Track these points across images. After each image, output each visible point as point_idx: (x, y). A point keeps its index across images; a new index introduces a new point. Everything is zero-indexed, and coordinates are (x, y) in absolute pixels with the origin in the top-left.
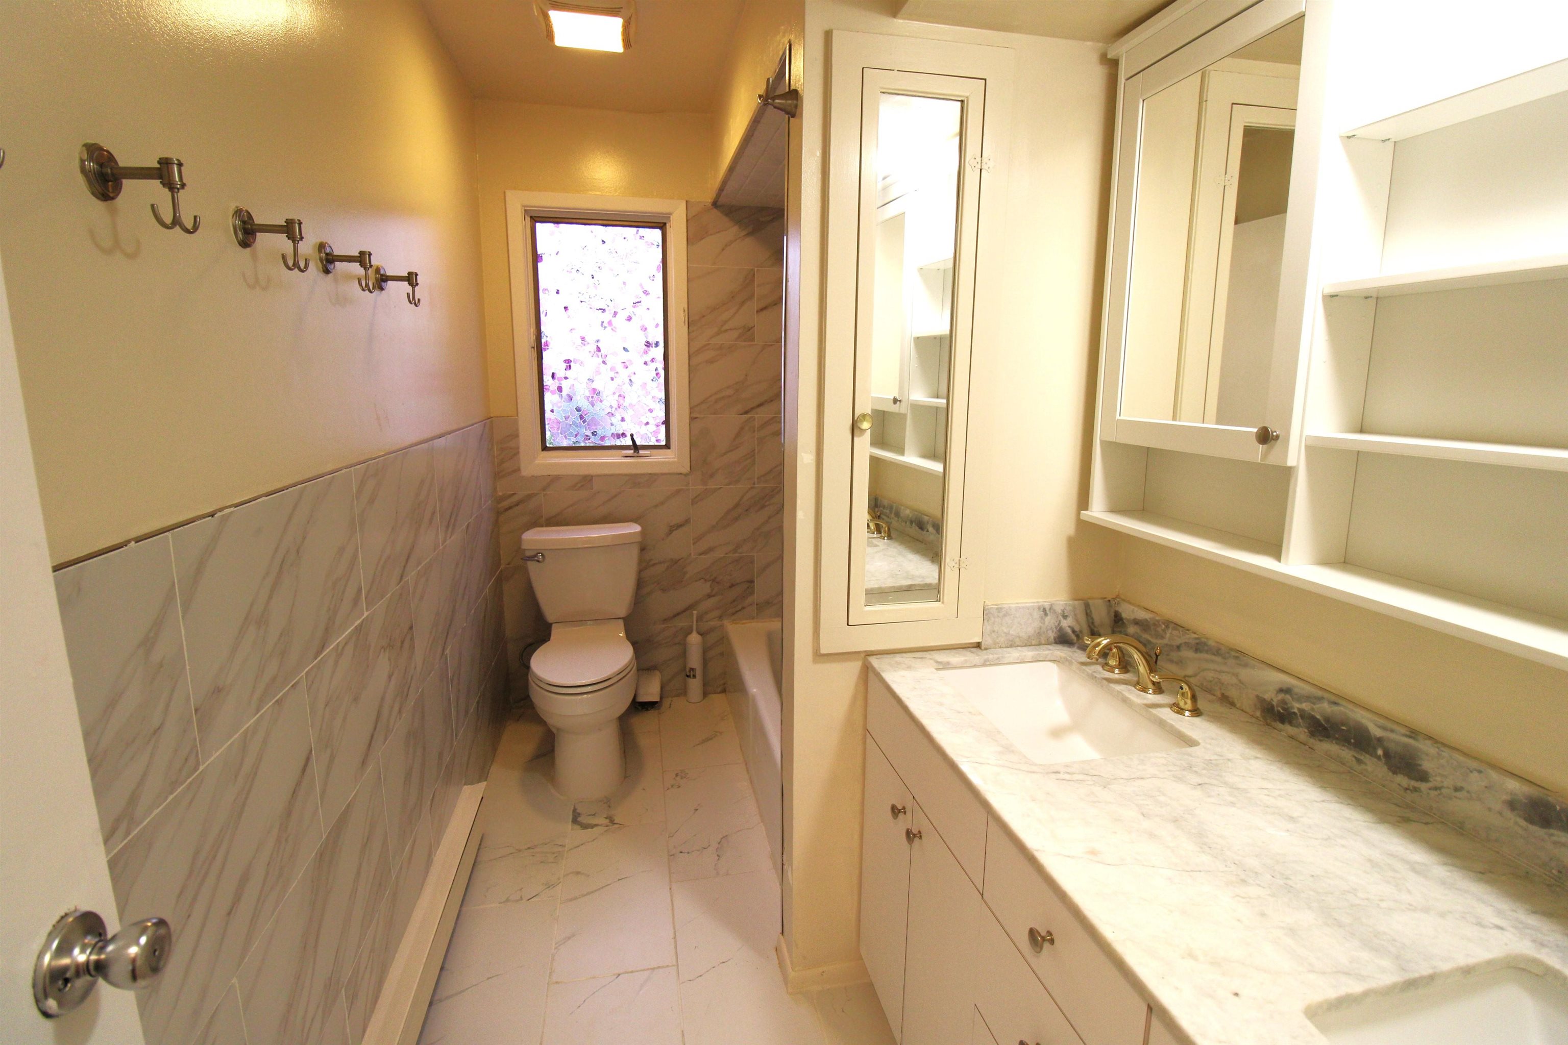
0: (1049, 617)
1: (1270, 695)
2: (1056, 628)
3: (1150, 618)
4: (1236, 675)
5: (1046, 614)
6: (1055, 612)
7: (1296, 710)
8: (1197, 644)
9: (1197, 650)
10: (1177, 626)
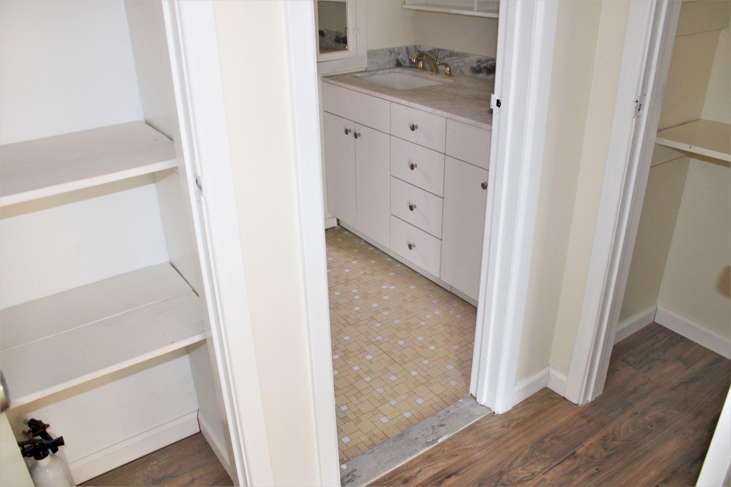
0: (393, 54)
1: (475, 65)
2: (396, 59)
3: (432, 49)
4: (464, 61)
5: (391, 53)
6: (395, 52)
7: (482, 67)
8: (450, 54)
9: (450, 56)
10: (442, 50)
